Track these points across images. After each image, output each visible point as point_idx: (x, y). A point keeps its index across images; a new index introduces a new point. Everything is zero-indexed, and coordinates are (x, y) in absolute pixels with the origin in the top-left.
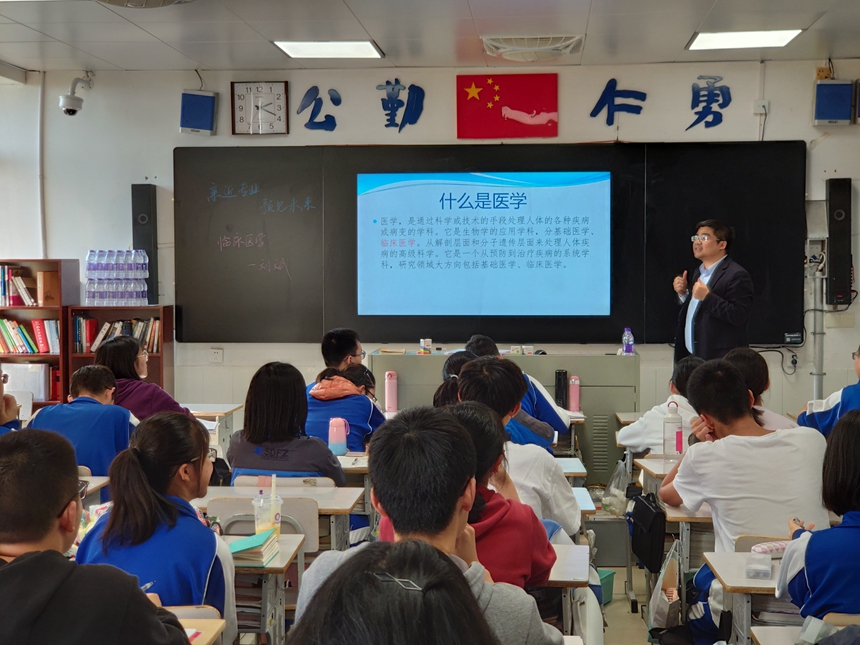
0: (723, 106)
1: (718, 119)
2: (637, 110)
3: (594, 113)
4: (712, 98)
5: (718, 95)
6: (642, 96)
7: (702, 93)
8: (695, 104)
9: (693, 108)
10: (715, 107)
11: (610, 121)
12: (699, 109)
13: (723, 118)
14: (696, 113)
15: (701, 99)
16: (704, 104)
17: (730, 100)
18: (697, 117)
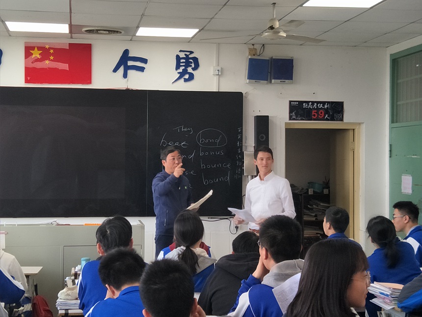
0: (194, 69)
1: (191, 77)
2: (142, 69)
3: (115, 70)
4: (188, 64)
5: (191, 63)
6: (145, 61)
7: (182, 61)
8: (178, 67)
9: (176, 69)
10: (190, 70)
11: (125, 76)
12: (181, 70)
13: (195, 78)
14: (178, 73)
15: (181, 64)
16: (184, 68)
17: (199, 65)
18: (179, 75)
